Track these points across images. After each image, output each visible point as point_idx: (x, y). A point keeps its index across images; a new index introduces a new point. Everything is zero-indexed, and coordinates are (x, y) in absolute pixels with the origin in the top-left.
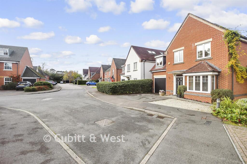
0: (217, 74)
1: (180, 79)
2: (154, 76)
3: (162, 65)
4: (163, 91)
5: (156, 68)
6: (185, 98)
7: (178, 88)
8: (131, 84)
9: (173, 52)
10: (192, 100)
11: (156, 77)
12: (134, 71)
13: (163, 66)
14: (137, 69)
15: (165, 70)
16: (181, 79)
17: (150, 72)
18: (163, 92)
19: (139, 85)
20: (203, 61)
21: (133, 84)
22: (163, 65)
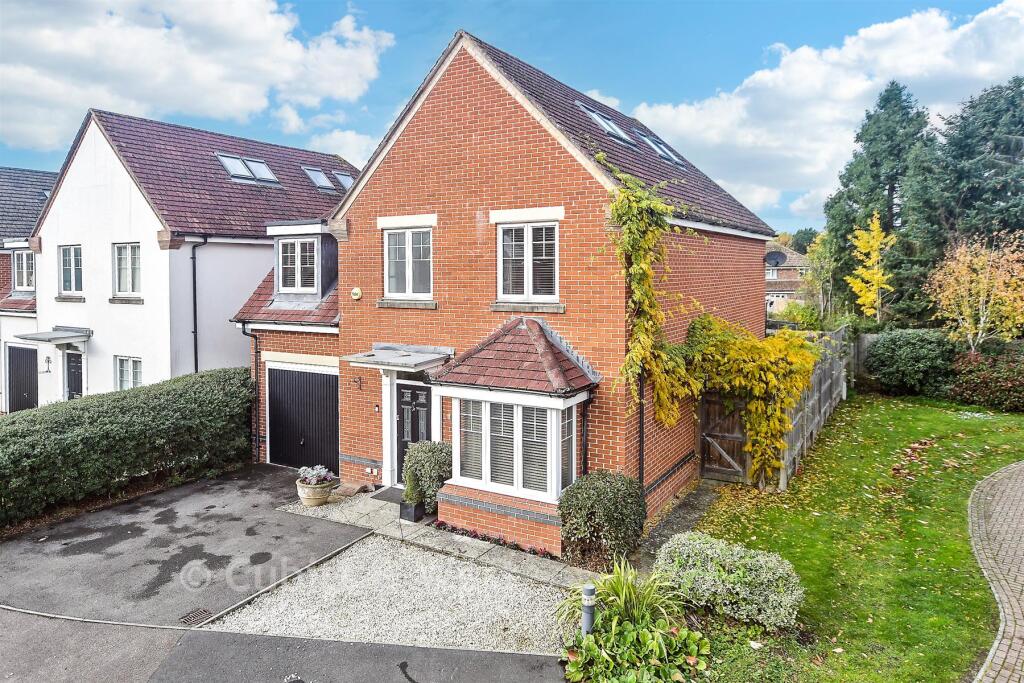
0: (582, 397)
1: (415, 397)
2: (265, 355)
3: (316, 289)
4: (320, 470)
5: (279, 304)
6: (441, 526)
7: (407, 464)
8: (85, 441)
9: (379, 227)
10: (476, 536)
11: (276, 360)
12: (113, 301)
13: (319, 300)
14: (135, 295)
15: (335, 330)
16: (422, 400)
17: (240, 325)
18: (321, 480)
19: (159, 434)
20: (525, 318)
21: (107, 436)
22: (323, 295)
